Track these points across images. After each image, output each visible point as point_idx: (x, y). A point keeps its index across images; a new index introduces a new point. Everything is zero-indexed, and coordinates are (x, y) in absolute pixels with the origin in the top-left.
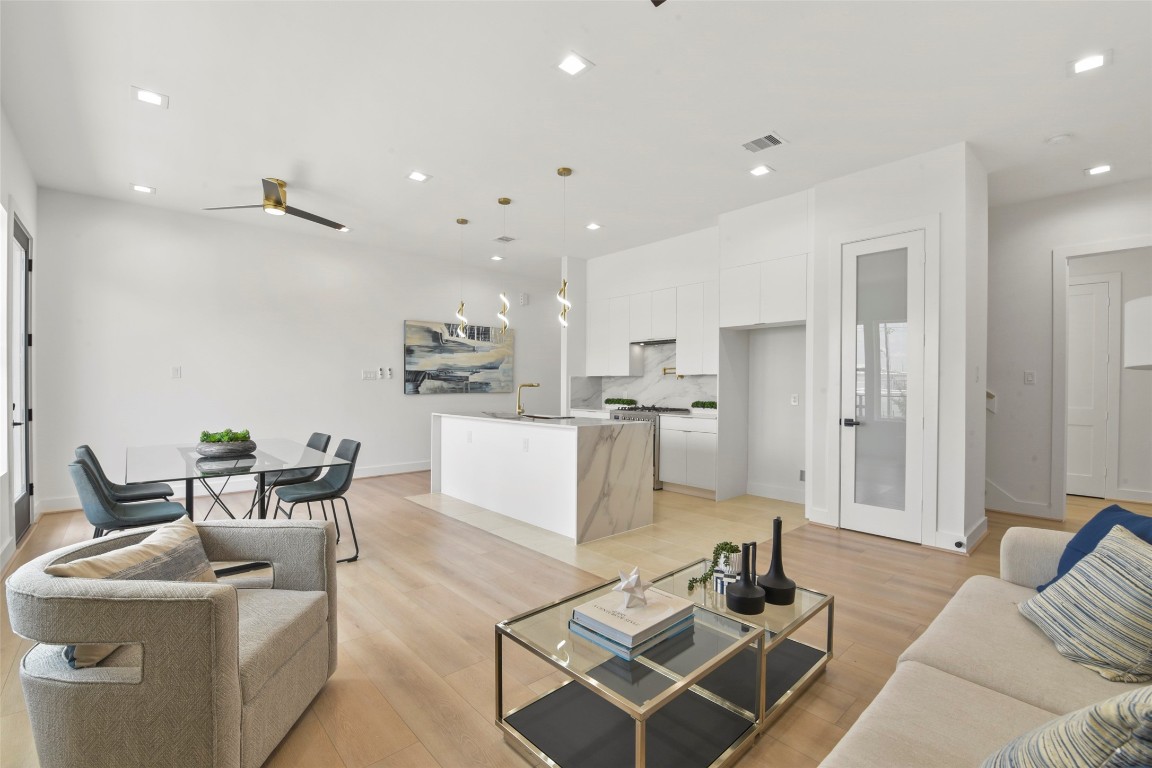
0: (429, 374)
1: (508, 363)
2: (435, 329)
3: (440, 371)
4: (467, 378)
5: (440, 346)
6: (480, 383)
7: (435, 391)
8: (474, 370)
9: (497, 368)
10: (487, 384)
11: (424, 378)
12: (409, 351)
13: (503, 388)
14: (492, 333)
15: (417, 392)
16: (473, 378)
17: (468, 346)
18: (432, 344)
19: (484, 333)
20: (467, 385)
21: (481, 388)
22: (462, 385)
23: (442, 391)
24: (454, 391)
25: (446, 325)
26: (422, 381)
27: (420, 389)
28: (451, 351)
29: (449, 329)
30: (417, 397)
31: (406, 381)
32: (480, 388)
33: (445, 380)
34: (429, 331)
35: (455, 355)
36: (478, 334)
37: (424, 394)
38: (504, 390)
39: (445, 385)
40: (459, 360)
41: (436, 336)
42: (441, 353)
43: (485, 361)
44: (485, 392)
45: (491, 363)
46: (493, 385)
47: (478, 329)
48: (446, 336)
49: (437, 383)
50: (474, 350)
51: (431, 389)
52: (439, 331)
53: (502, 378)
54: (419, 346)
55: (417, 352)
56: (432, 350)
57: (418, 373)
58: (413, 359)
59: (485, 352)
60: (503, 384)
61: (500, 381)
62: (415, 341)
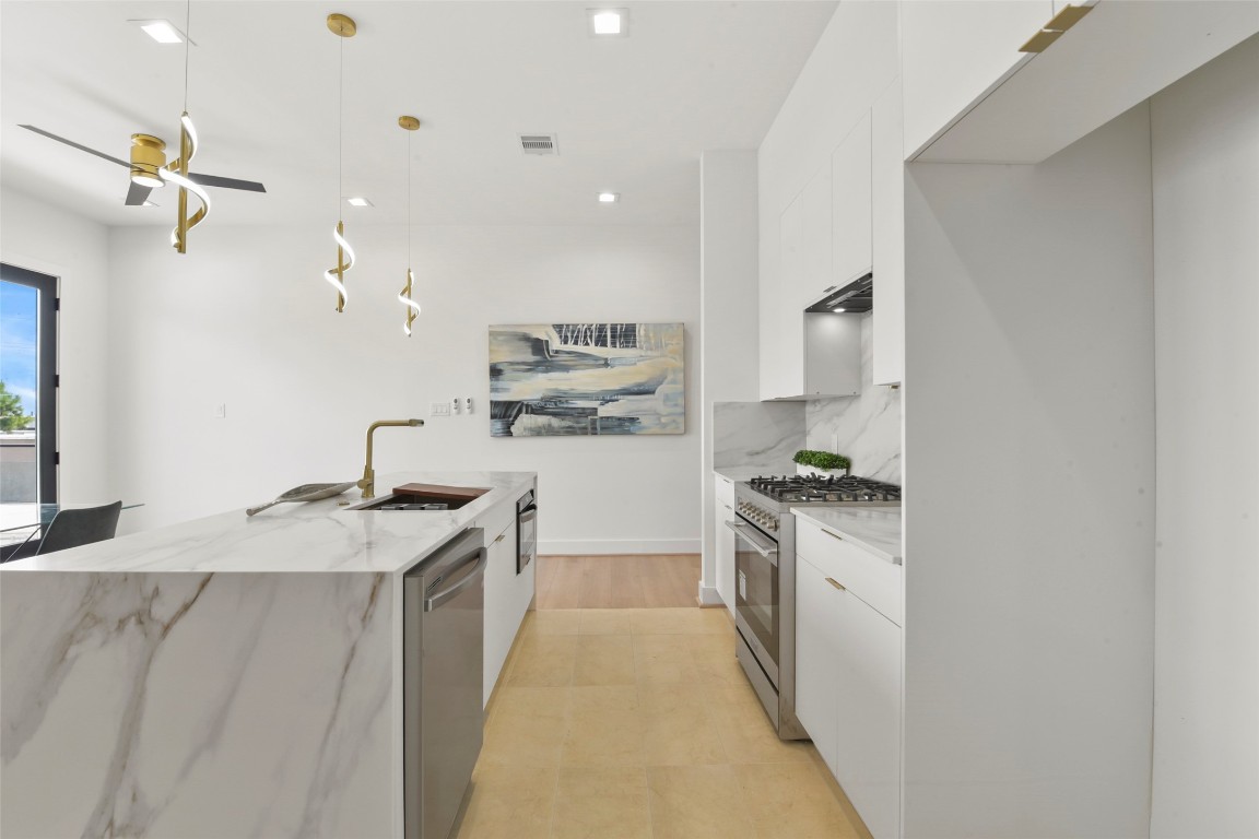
0: (527, 406)
1: (674, 382)
2: (536, 335)
3: (547, 400)
4: (595, 411)
5: (546, 360)
6: (619, 419)
7: (538, 432)
8: (607, 398)
9: (653, 392)
10: (633, 420)
11: (520, 412)
12: (495, 372)
13: (664, 426)
14: (640, 333)
15: (508, 433)
16: (604, 411)
17: (596, 359)
18: (532, 358)
19: (625, 335)
20: (594, 422)
21: (622, 426)
22: (586, 422)
23: (549, 432)
24: (570, 432)
25: (555, 326)
26: (516, 417)
27: (513, 429)
28: (566, 368)
29: (560, 332)
30: (507, 441)
31: (493, 417)
32: (620, 425)
33: (554, 415)
34: (526, 338)
35: (572, 374)
36: (613, 337)
37: (519, 437)
38: (668, 430)
39: (555, 422)
40: (579, 382)
41: (538, 346)
42: (547, 371)
43: (629, 381)
44: (628, 433)
45: (640, 385)
46: (644, 421)
47: (614, 328)
48: (556, 344)
49: (542, 420)
50: (606, 364)
51: (531, 429)
52: (543, 337)
53: (663, 409)
54: (512, 363)
55: (508, 373)
56: (533, 368)
57: (509, 405)
58: (500, 384)
59: (628, 365)
60: (663, 420)
61: (658, 415)
62: (503, 356)
